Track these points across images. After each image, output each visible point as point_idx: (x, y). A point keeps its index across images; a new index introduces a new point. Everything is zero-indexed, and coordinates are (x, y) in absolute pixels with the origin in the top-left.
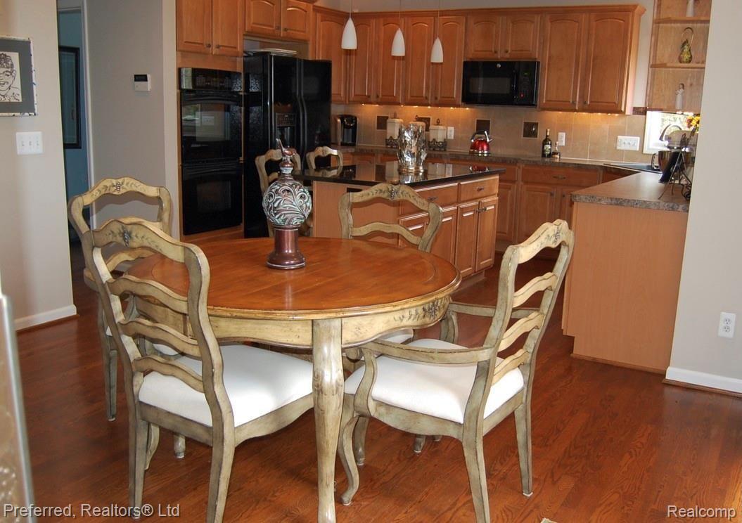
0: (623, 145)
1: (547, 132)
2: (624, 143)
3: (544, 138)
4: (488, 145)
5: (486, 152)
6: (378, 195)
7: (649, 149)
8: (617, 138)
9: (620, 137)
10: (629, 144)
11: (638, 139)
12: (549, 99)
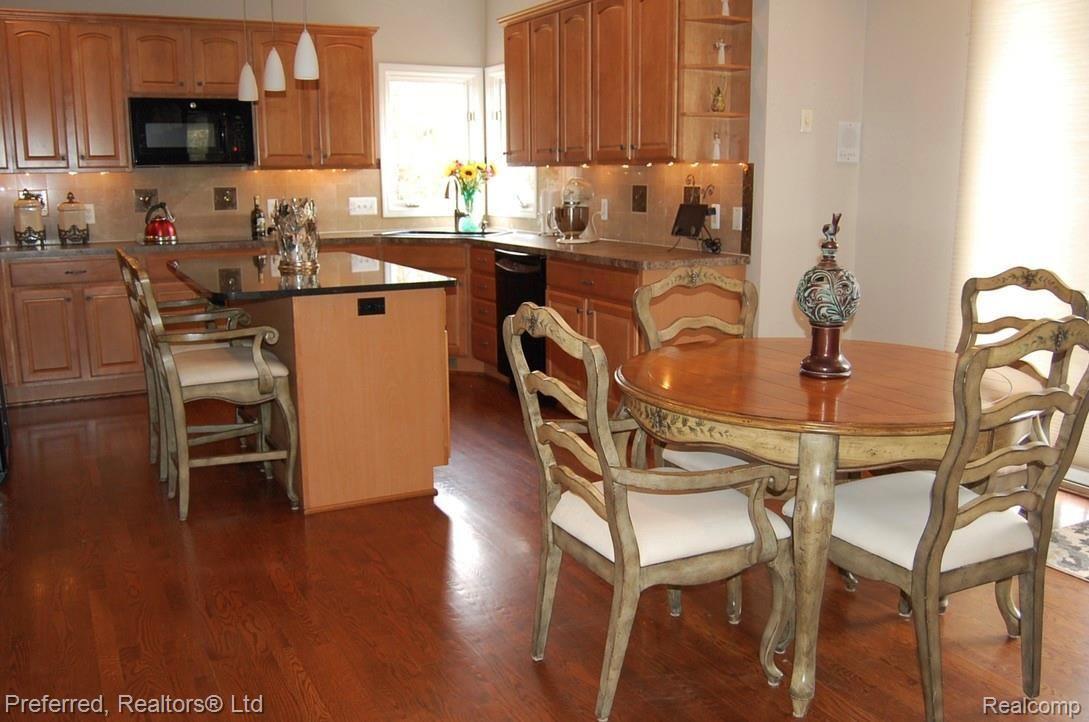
0: (358, 209)
1: (255, 199)
2: (359, 207)
3: (253, 208)
4: (172, 225)
5: (173, 238)
6: (678, 283)
7: (389, 211)
8: (348, 201)
9: (352, 199)
10: (365, 207)
11: (374, 200)
12: (272, 153)
